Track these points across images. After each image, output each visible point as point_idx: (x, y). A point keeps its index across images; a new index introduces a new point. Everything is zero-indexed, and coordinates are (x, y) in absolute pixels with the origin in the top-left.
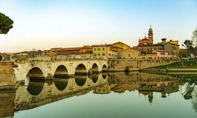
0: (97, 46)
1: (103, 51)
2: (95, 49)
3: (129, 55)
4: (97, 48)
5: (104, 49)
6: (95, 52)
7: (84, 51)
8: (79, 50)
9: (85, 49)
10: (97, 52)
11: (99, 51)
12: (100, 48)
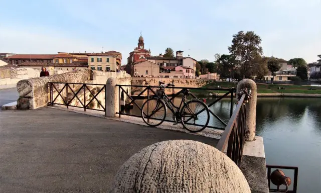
0: (97, 55)
1: (108, 64)
2: (93, 59)
3: (147, 71)
4: (95, 58)
5: (108, 60)
6: (92, 63)
7: (61, 61)
8: (52, 59)
9: (62, 58)
10: (95, 64)
11: (99, 63)
12: (101, 59)
